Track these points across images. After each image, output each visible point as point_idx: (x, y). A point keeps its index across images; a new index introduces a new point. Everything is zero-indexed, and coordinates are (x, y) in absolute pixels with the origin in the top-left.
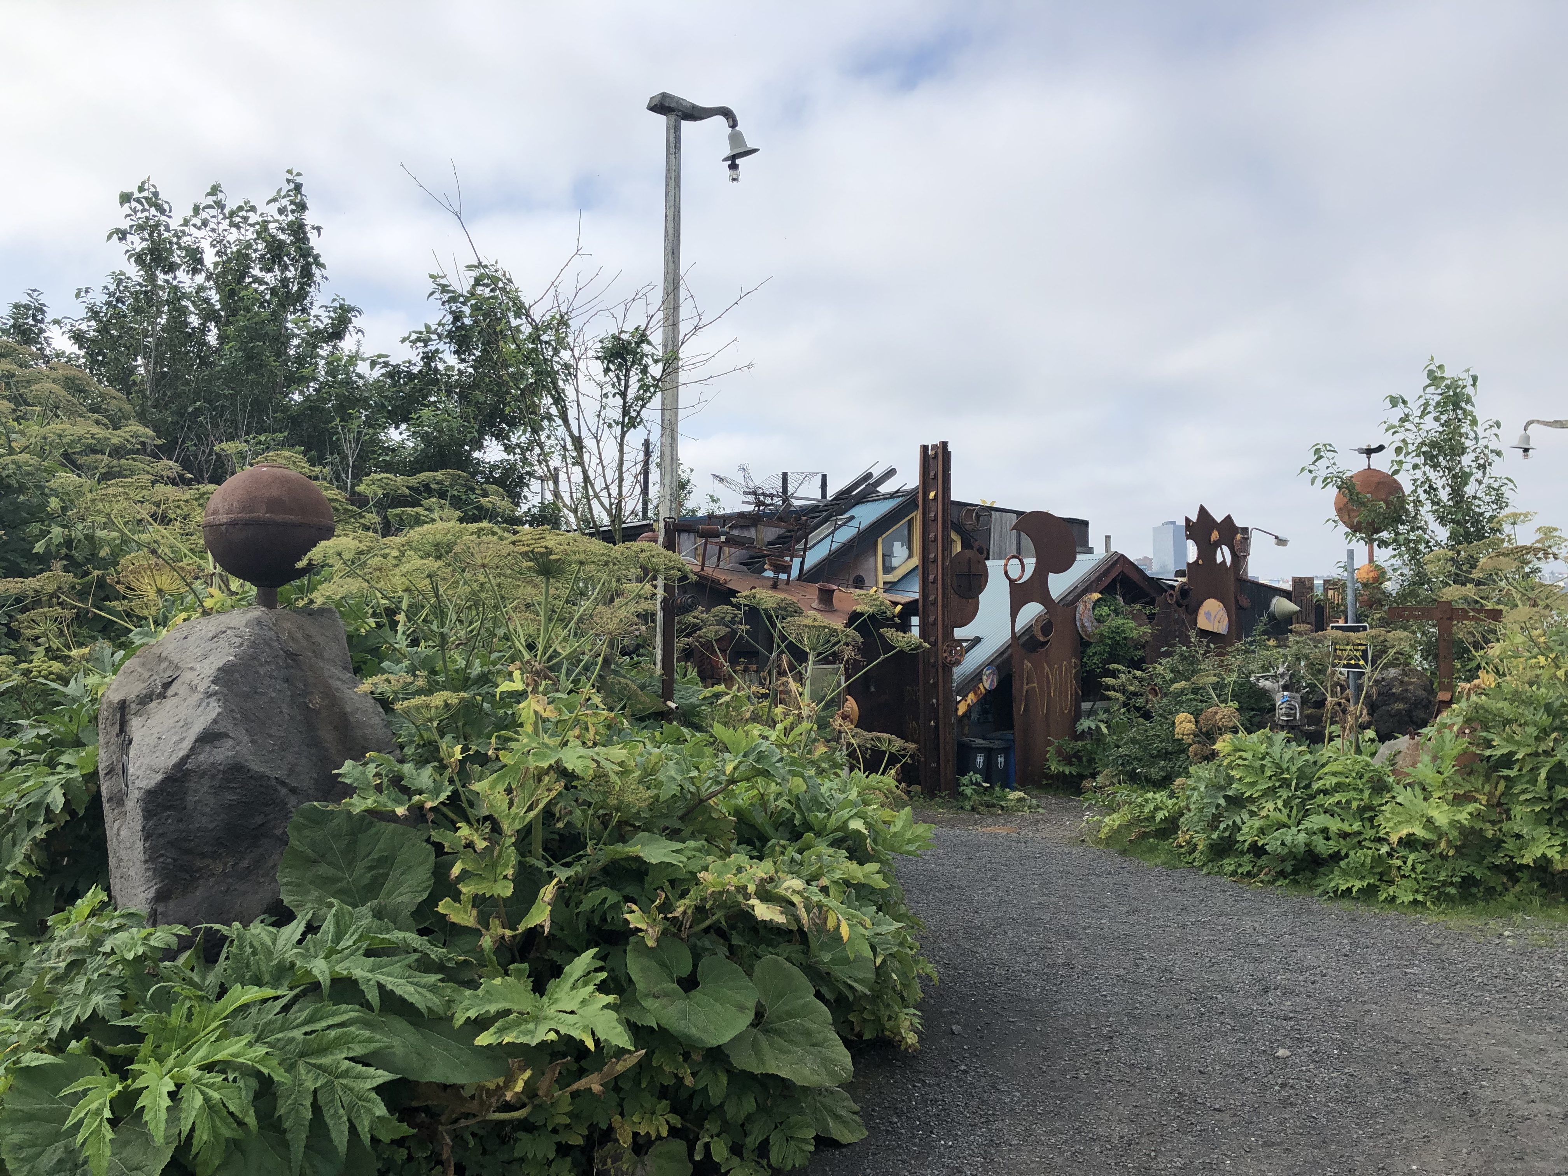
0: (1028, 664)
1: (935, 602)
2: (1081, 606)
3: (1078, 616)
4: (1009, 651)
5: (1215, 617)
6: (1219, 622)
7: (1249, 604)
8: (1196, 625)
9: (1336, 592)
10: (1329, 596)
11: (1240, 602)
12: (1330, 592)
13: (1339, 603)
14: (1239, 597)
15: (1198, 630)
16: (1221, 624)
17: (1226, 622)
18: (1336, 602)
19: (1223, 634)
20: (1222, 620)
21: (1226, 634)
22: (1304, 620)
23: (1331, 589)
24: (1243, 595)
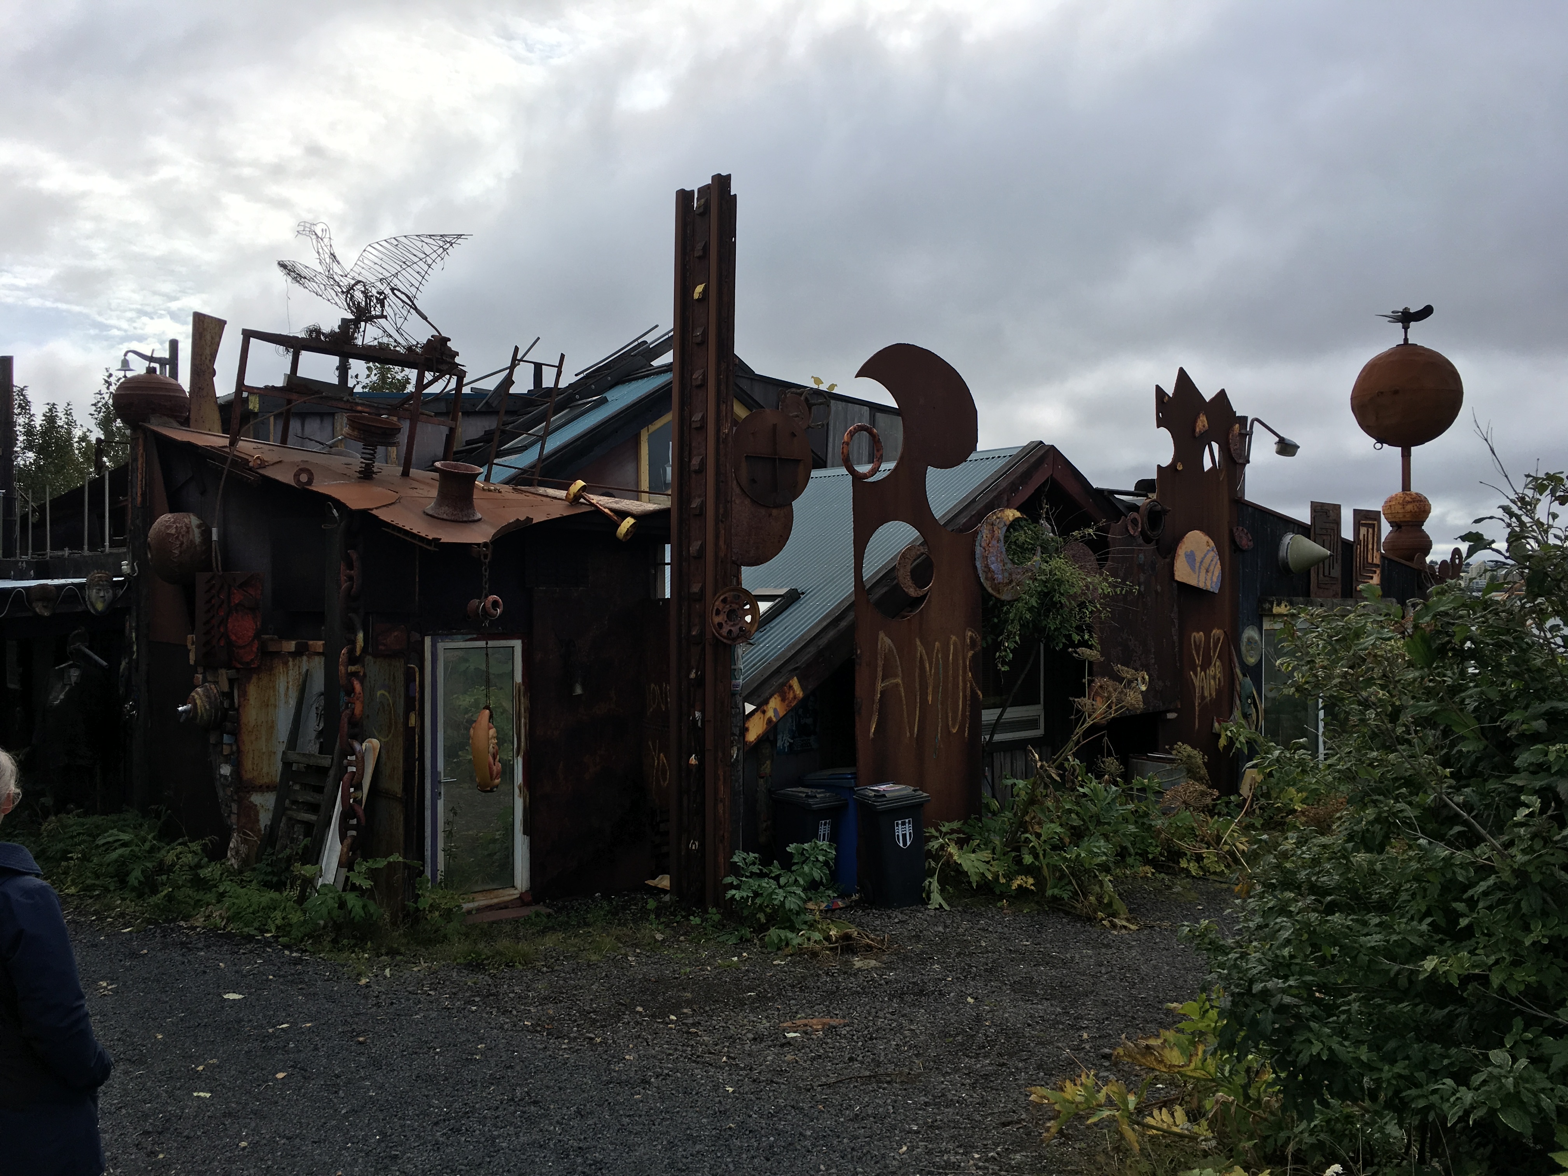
0: (885, 641)
1: (701, 513)
2: (985, 532)
3: (978, 550)
4: (851, 616)
5: (1201, 562)
6: (1207, 571)
7: (1251, 544)
8: (1172, 574)
9: (1371, 530)
10: (1361, 537)
11: (1237, 540)
12: (1363, 531)
13: (1373, 549)
14: (1235, 530)
15: (1175, 585)
16: (1210, 574)
17: (1217, 571)
18: (1370, 546)
19: (1213, 593)
20: (1212, 568)
21: (1217, 592)
22: (1327, 573)
23: (1364, 525)
24: (1241, 528)
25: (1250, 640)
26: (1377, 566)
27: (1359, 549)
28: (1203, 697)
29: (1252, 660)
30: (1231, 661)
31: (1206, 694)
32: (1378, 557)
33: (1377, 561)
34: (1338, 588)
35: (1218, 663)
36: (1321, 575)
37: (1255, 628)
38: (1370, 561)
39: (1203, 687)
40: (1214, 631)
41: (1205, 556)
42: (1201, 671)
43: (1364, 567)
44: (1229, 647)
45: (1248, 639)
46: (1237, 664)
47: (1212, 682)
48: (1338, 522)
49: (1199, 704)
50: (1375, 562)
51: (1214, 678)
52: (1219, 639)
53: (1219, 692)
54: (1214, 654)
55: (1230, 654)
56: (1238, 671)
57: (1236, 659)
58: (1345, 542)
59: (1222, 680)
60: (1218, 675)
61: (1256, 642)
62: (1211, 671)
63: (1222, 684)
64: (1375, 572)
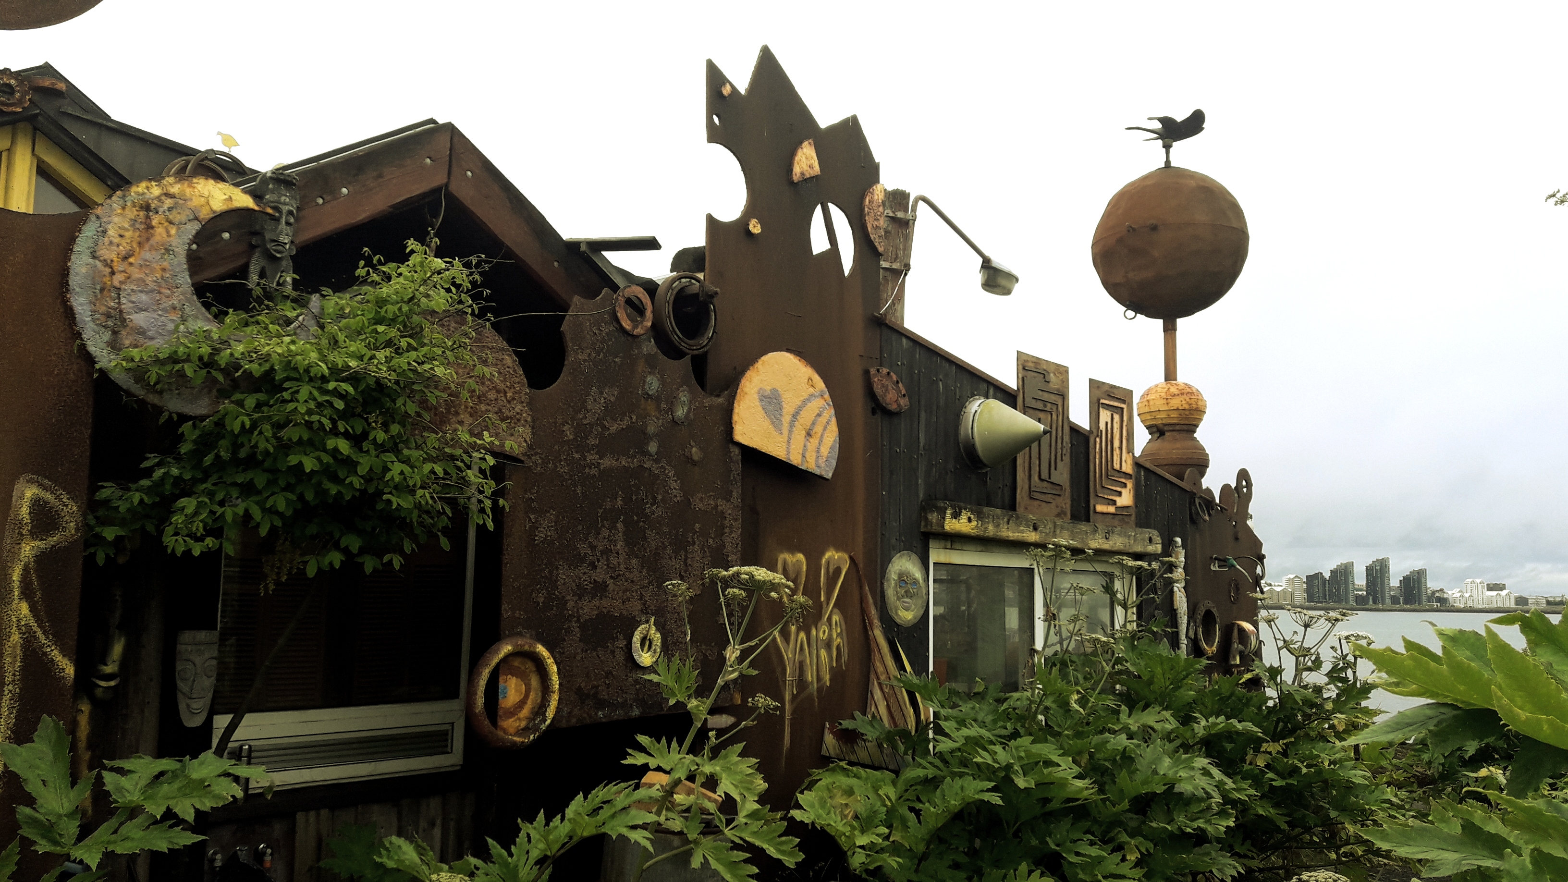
5: (795, 416)
6: (809, 434)
7: (904, 402)
8: (729, 429)
9: (1117, 417)
10: (1102, 426)
11: (878, 390)
12: (1105, 416)
13: (1121, 448)
14: (873, 371)
15: (736, 451)
16: (814, 441)
17: (831, 436)
18: (1116, 444)
19: (821, 477)
20: (818, 429)
21: (829, 475)
22: (1044, 475)
23: (1108, 407)
24: (885, 371)
25: (904, 579)
26: (1127, 476)
27: (1098, 445)
28: (802, 683)
29: (906, 615)
30: (864, 612)
31: (810, 676)
32: (1130, 461)
33: (1128, 468)
34: (1066, 503)
35: (836, 618)
36: (1035, 478)
37: (914, 557)
38: (1117, 466)
39: (801, 664)
40: (828, 555)
41: (805, 403)
42: (799, 630)
43: (1107, 475)
44: (861, 588)
45: (901, 575)
46: (876, 622)
47: (823, 653)
48: (1063, 395)
49: (794, 697)
50: (1124, 469)
51: (828, 645)
52: (838, 570)
53: (837, 674)
54: (828, 599)
55: (862, 600)
56: (878, 634)
57: (873, 612)
58: (1075, 430)
59: (845, 651)
60: (837, 641)
61: (915, 582)
62: (821, 632)
63: (845, 658)
64: (1125, 485)
